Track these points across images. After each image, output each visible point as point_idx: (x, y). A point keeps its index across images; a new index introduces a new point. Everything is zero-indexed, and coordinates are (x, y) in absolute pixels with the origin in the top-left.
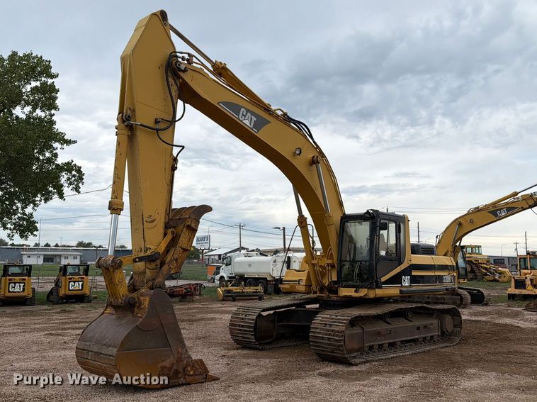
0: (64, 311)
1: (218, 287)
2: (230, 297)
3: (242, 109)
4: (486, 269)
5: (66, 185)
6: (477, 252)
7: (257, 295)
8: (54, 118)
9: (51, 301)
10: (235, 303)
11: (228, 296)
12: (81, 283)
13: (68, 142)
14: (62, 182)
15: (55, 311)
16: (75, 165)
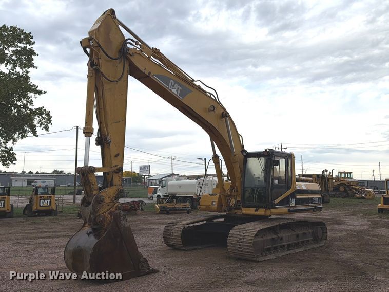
0: (35, 223)
1: (155, 204)
2: (164, 211)
3: (171, 81)
4: (355, 189)
5: (38, 125)
6: (349, 176)
7: (186, 210)
8: (29, 75)
9: (26, 215)
10: (170, 216)
11: (163, 210)
12: (49, 201)
13: (40, 93)
14: (35, 123)
15: (27, 222)
16: (45, 110)
